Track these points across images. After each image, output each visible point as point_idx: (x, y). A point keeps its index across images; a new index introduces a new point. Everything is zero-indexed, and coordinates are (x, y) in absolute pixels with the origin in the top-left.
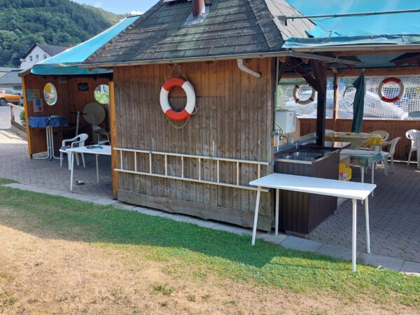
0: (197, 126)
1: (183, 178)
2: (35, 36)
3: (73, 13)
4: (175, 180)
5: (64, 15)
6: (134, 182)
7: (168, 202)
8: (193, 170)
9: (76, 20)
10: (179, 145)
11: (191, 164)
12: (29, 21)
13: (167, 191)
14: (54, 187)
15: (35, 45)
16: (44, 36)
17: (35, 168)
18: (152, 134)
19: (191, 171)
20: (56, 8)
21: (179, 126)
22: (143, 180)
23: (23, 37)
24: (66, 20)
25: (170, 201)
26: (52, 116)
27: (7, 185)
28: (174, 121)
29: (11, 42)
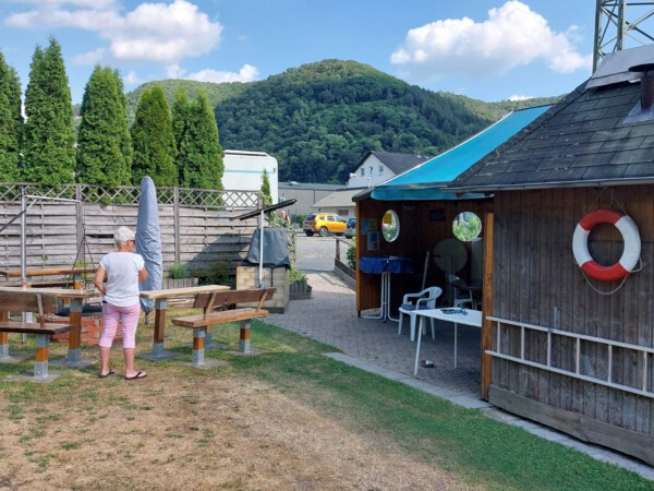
0: (643, 293)
1: (609, 383)
2: (370, 141)
3: (424, 106)
4: (595, 384)
5: (411, 109)
6: (517, 376)
7: (578, 422)
8: (631, 371)
9: (427, 114)
10: (605, 324)
11: (627, 360)
12: (364, 120)
13: (579, 402)
14: (391, 366)
15: (370, 153)
16: (382, 140)
17: (364, 332)
18: (553, 301)
19: (626, 372)
20: (401, 99)
21: (605, 291)
22: (534, 376)
23: (354, 142)
24: (413, 115)
25: (583, 420)
26: (392, 258)
27: (329, 355)
28: (596, 281)
29: (338, 149)
